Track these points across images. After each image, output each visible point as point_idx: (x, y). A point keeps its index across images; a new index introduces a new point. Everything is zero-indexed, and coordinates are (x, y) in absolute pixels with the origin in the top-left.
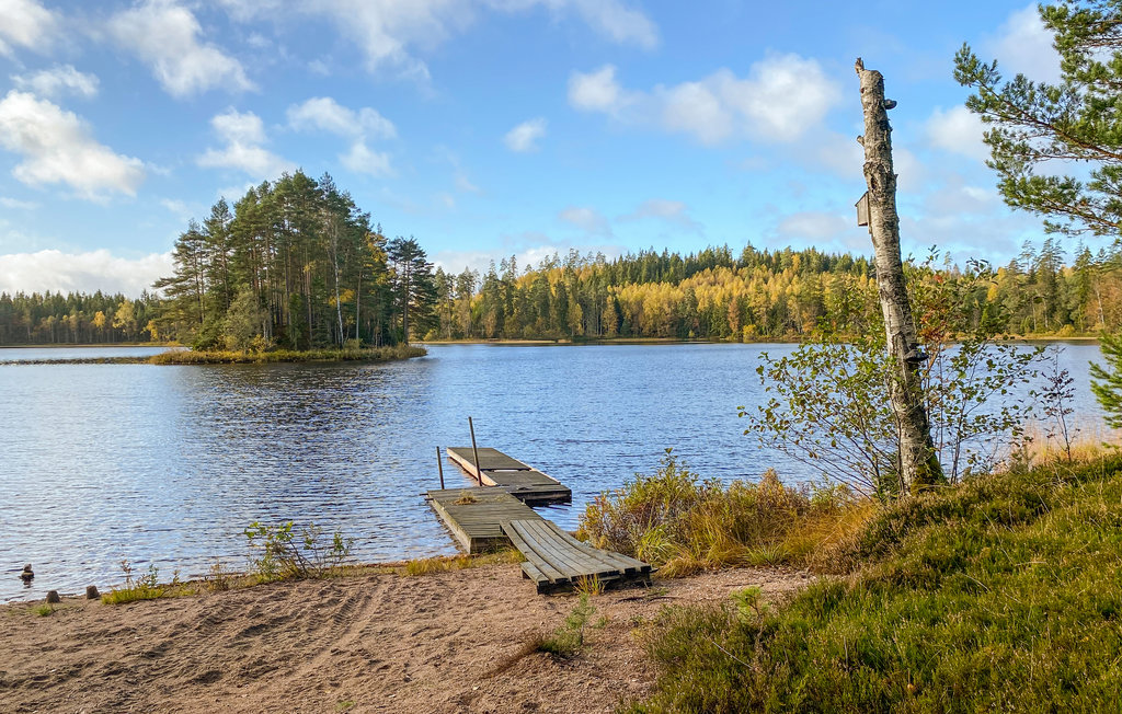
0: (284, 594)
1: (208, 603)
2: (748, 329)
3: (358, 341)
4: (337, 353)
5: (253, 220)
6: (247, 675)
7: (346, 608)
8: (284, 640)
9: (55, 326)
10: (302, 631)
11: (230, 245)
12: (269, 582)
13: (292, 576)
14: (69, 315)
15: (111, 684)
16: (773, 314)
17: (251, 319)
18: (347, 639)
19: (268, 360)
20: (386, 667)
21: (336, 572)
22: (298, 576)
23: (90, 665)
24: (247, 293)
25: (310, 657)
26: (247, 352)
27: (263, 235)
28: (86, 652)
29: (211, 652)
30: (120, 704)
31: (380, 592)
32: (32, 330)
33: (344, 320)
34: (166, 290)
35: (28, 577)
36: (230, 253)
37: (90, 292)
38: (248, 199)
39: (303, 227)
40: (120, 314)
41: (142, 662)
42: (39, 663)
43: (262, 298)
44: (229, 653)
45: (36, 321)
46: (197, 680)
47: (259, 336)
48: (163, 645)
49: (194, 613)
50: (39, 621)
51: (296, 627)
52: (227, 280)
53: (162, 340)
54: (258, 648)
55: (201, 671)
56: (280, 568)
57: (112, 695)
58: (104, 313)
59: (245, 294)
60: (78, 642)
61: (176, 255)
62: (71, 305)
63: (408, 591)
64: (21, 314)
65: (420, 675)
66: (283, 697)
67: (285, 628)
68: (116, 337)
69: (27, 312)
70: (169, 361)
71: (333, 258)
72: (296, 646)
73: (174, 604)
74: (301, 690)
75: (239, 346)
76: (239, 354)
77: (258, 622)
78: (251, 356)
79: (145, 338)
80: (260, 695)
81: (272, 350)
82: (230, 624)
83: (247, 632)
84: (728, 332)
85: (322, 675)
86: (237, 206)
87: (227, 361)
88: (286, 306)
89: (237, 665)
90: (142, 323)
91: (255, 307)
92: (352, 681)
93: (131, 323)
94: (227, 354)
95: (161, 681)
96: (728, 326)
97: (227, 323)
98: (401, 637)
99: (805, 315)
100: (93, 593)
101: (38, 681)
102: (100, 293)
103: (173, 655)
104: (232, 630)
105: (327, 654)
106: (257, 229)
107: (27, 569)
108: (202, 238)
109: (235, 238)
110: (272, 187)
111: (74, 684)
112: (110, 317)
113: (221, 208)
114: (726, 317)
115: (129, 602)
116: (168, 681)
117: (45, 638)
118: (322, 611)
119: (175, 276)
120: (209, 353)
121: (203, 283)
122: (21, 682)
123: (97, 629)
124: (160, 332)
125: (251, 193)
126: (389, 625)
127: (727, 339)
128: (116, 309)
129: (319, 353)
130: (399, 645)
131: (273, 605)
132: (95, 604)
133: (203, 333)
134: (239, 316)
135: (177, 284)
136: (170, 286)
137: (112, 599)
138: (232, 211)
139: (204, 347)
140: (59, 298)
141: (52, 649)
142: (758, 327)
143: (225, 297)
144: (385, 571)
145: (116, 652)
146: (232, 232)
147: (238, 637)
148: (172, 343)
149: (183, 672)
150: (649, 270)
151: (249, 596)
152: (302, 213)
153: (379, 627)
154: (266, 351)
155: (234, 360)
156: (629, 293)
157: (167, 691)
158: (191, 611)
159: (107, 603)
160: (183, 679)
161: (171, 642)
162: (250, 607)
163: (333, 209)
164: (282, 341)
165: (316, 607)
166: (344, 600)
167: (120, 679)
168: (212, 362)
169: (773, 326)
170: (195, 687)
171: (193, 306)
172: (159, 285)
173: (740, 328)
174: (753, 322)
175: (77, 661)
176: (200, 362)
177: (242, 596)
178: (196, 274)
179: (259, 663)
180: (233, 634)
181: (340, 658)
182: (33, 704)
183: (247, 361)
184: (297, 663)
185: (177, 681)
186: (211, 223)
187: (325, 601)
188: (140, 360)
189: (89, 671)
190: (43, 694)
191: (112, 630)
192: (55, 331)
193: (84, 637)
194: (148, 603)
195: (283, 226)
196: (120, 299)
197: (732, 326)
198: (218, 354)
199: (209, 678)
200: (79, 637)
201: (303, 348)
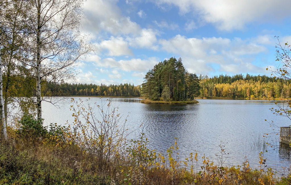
2: (252, 96)
14: (85, 89)
16: (259, 92)
32: (77, 92)
45: (78, 90)
58: (94, 89)
62: (85, 86)
68: (96, 95)
79: (103, 95)
84: (246, 97)
90: (103, 91)
93: (100, 91)
96: (246, 95)
99: (269, 93)
114: (246, 93)
124: (107, 94)
127: (246, 98)
128: (96, 88)
142: (255, 96)
150: (222, 80)
156: (218, 86)
169: (259, 96)
173: (250, 96)
174: (254, 94)
192: (82, 93)
197: (247, 95)
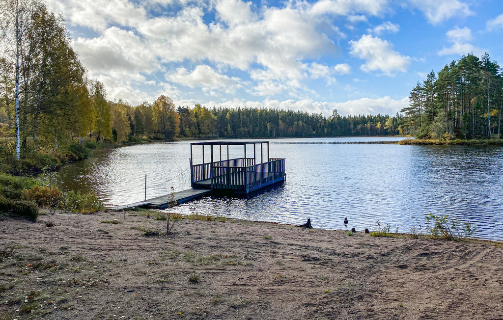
0: (441, 244)
1: (408, 242)
3: (498, 135)
4: (487, 141)
5: (447, 79)
6: (416, 269)
7: (466, 254)
8: (436, 260)
9: (362, 129)
10: (445, 259)
11: (435, 92)
12: (435, 239)
13: (446, 238)
14: (367, 124)
15: (368, 261)
17: (444, 125)
18: (464, 266)
19: (451, 144)
20: (477, 279)
21: (467, 240)
22: (449, 238)
23: (362, 254)
24: (442, 113)
25: (444, 269)
26: (441, 140)
27: (451, 86)
28: (361, 250)
29: (405, 259)
30: (371, 268)
31: (485, 252)
32: (353, 130)
33: (491, 124)
34: (406, 113)
35: (346, 222)
36: (435, 95)
37: (376, 115)
38: (444, 70)
39: (472, 81)
40: (387, 123)
41: (380, 257)
42: (346, 250)
43: (450, 115)
44: (412, 260)
45: (355, 127)
46: (398, 267)
47: (447, 133)
48: (388, 252)
49: (402, 244)
50: (348, 237)
51: (442, 257)
52: (433, 107)
53: (404, 134)
54: (424, 261)
55: (401, 264)
56: (440, 234)
57: (368, 265)
58: (381, 123)
59: (441, 113)
60: (360, 246)
61: (411, 98)
62: (368, 121)
63: (499, 253)
64: (350, 124)
65: (492, 285)
66: (429, 279)
67: (437, 256)
68: (385, 133)
69: (352, 123)
70: (406, 143)
71: (487, 94)
72: (440, 264)
73: (395, 240)
74: (437, 278)
75: (438, 137)
76: (437, 141)
77: (427, 252)
78: (443, 142)
79: (397, 133)
80: (420, 277)
81: (453, 139)
82: (415, 250)
83: (422, 255)
85: (448, 276)
86: (439, 74)
87: (432, 144)
88: (461, 118)
89: (414, 265)
90: (396, 127)
91: (446, 119)
92: (460, 280)
93: (391, 127)
94: (432, 141)
95: (385, 264)
97: (432, 127)
98: (489, 270)
100: (367, 231)
101: (345, 255)
102: (379, 115)
103: (391, 257)
104: (415, 253)
105: (453, 269)
106: (448, 83)
107: (346, 219)
108: (423, 89)
109: (437, 88)
110: (457, 63)
111: (356, 258)
112: (383, 125)
113: (432, 75)
115: (379, 236)
116: (388, 265)
117: (349, 242)
118: (454, 253)
119: (410, 107)
120: (424, 140)
121: (422, 109)
122: (340, 254)
123: (366, 243)
124: (403, 131)
125: (446, 67)
126: (485, 265)
128: (385, 121)
129: (477, 141)
130: (486, 273)
131: (435, 247)
132: (367, 235)
133: (421, 131)
134: (438, 124)
135: (410, 110)
136: (408, 111)
137: (373, 234)
138: (437, 76)
139: (421, 137)
140: (364, 117)
141: (351, 246)
143: (432, 115)
144: (492, 244)
145: (372, 252)
146: (436, 85)
147: (417, 256)
148: (408, 136)
149: (394, 263)
151: (425, 242)
152: (472, 73)
153: (480, 264)
154: (450, 139)
155: (435, 143)
157: (386, 267)
158: (401, 243)
159: (371, 235)
160: (393, 265)
161: (391, 252)
162: (424, 246)
163: (489, 70)
164: (459, 135)
165: (453, 251)
166: (467, 251)
167: (371, 261)
168: (425, 144)
170: (397, 269)
171: (417, 120)
172: (403, 111)
175: (358, 252)
176: (420, 144)
177: (422, 242)
178: (419, 105)
179: (423, 266)
180: (416, 255)
181: (457, 272)
182: (343, 261)
183: (441, 144)
184: (439, 270)
185: (391, 265)
186: (427, 82)
187: (457, 250)
188: (394, 143)
189: (363, 256)
190: (346, 259)
191: (371, 244)
192: (362, 130)
193: (362, 245)
194: (386, 238)
195: (461, 81)
196: (387, 117)
198: (428, 141)
199: (403, 267)
200: (360, 244)
201: (469, 138)
